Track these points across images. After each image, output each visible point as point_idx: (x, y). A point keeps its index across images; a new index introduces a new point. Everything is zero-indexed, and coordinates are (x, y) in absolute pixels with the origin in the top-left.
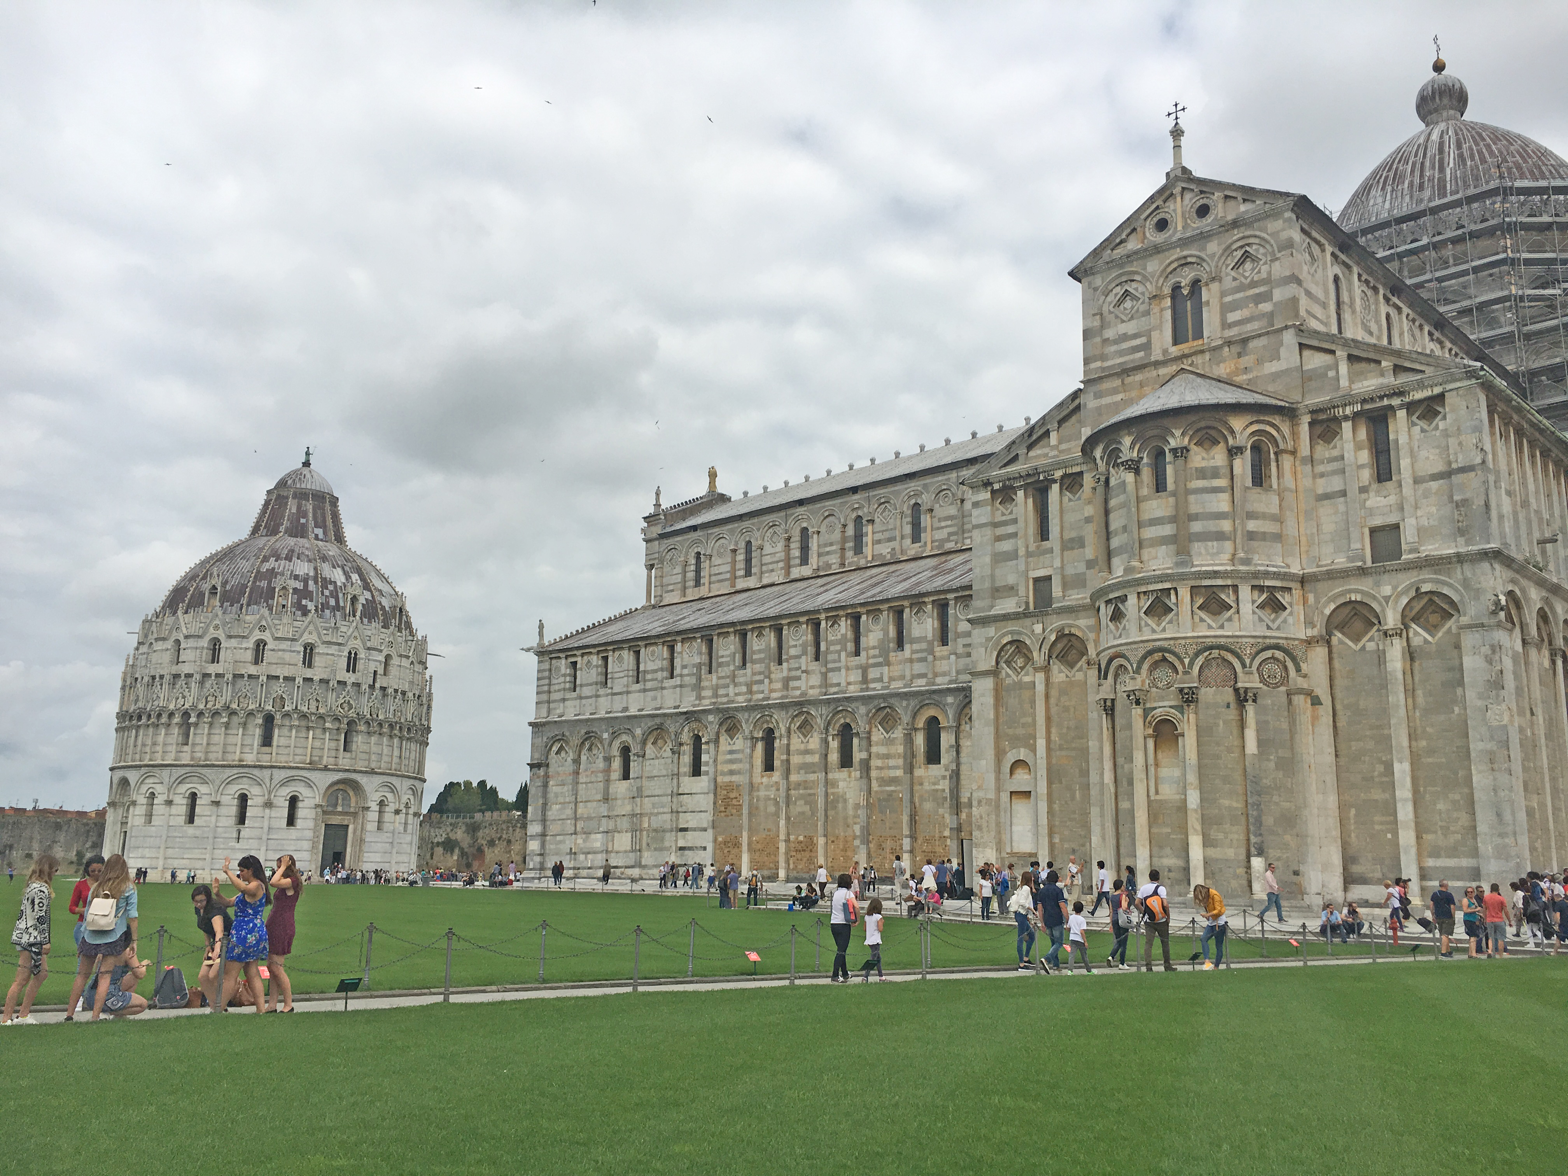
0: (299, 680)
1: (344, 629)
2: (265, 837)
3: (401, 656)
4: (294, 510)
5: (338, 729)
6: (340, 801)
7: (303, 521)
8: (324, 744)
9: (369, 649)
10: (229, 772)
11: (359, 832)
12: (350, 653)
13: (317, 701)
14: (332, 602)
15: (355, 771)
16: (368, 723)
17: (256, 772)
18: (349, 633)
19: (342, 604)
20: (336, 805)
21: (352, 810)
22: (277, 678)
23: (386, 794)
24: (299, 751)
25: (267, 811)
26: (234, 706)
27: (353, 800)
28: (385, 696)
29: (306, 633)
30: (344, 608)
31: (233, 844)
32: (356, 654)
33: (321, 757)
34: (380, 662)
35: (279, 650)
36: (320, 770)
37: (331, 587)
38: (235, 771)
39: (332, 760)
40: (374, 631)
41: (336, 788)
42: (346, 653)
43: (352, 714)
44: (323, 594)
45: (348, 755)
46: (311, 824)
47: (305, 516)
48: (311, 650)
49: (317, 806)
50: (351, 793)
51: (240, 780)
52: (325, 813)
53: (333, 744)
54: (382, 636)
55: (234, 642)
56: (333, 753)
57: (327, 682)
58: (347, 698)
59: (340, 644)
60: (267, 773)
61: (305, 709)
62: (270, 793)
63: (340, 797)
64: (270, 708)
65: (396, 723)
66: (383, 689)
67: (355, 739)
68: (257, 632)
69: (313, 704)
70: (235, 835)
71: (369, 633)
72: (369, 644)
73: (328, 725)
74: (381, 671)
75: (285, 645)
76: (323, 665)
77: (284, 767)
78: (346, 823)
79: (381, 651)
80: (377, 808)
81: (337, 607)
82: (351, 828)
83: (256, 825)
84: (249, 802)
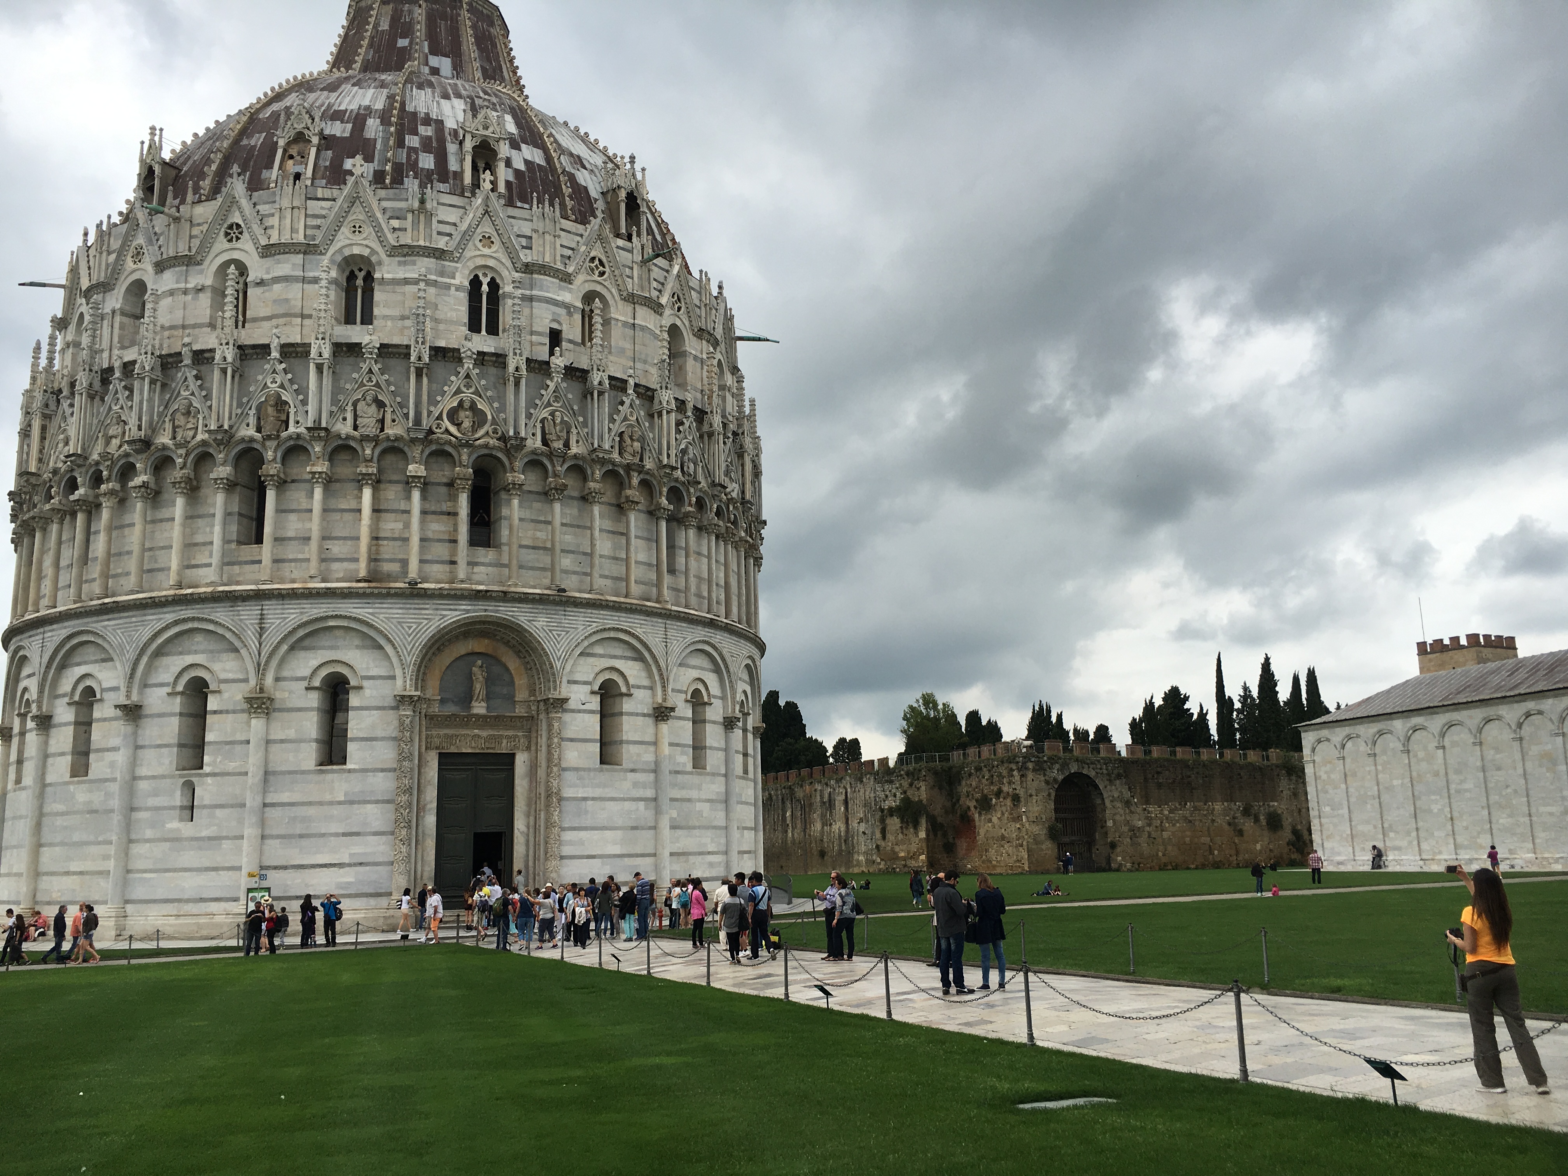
0: (321, 350)
1: (452, 216)
2: (252, 800)
3: (631, 299)
4: (385, 26)
5: (450, 484)
6: (479, 687)
7: (402, 43)
8: (407, 526)
9: (528, 268)
10: (155, 620)
11: (541, 773)
12: (475, 283)
13: (381, 405)
14: (427, 162)
15: (505, 597)
16: (535, 463)
17: (221, 614)
18: (464, 227)
19: (453, 166)
20: (467, 699)
21: (520, 711)
22: (265, 349)
23: (618, 664)
24: (337, 549)
25: (257, 724)
26: (164, 439)
27: (521, 682)
28: (587, 394)
29: (345, 230)
30: (458, 175)
31: (174, 824)
32: (494, 285)
33: (405, 563)
34: (567, 307)
35: (277, 280)
36: (399, 595)
37: (426, 131)
38: (169, 616)
39: (437, 570)
40: (540, 226)
41: (462, 648)
42: (462, 279)
43: (484, 437)
44: (400, 143)
45: (485, 555)
46: (386, 754)
47: (407, 31)
48: (369, 278)
49: (402, 700)
50: (513, 664)
51: (186, 643)
52: (432, 720)
53: (438, 527)
54: (567, 240)
55: (169, 280)
56: (441, 551)
57: (403, 352)
58: (468, 395)
59: (439, 254)
60: (248, 614)
61: (345, 428)
62: (261, 670)
63: (479, 676)
64: (251, 432)
65: (628, 468)
66: (575, 374)
67: (505, 512)
68: (221, 243)
69: (369, 416)
70: (178, 798)
71: (526, 228)
72: (526, 257)
73: (415, 469)
74: (572, 330)
75: (288, 266)
76: (396, 312)
77: (293, 595)
78: (504, 748)
79: (566, 278)
80: (595, 703)
81: (442, 172)
82: (521, 761)
83: (232, 766)
84: (212, 703)
